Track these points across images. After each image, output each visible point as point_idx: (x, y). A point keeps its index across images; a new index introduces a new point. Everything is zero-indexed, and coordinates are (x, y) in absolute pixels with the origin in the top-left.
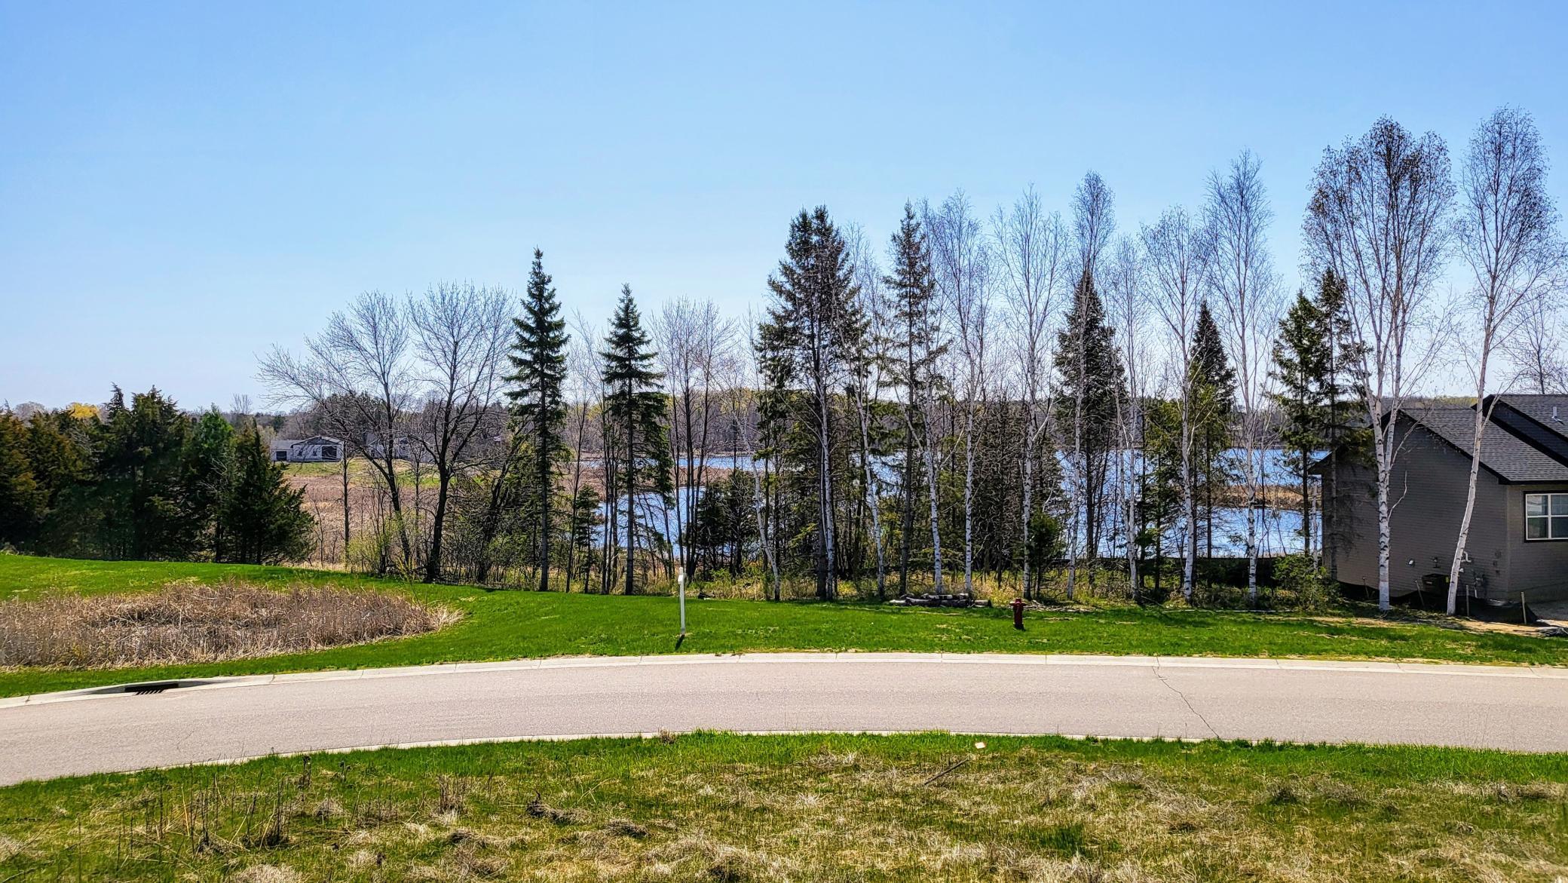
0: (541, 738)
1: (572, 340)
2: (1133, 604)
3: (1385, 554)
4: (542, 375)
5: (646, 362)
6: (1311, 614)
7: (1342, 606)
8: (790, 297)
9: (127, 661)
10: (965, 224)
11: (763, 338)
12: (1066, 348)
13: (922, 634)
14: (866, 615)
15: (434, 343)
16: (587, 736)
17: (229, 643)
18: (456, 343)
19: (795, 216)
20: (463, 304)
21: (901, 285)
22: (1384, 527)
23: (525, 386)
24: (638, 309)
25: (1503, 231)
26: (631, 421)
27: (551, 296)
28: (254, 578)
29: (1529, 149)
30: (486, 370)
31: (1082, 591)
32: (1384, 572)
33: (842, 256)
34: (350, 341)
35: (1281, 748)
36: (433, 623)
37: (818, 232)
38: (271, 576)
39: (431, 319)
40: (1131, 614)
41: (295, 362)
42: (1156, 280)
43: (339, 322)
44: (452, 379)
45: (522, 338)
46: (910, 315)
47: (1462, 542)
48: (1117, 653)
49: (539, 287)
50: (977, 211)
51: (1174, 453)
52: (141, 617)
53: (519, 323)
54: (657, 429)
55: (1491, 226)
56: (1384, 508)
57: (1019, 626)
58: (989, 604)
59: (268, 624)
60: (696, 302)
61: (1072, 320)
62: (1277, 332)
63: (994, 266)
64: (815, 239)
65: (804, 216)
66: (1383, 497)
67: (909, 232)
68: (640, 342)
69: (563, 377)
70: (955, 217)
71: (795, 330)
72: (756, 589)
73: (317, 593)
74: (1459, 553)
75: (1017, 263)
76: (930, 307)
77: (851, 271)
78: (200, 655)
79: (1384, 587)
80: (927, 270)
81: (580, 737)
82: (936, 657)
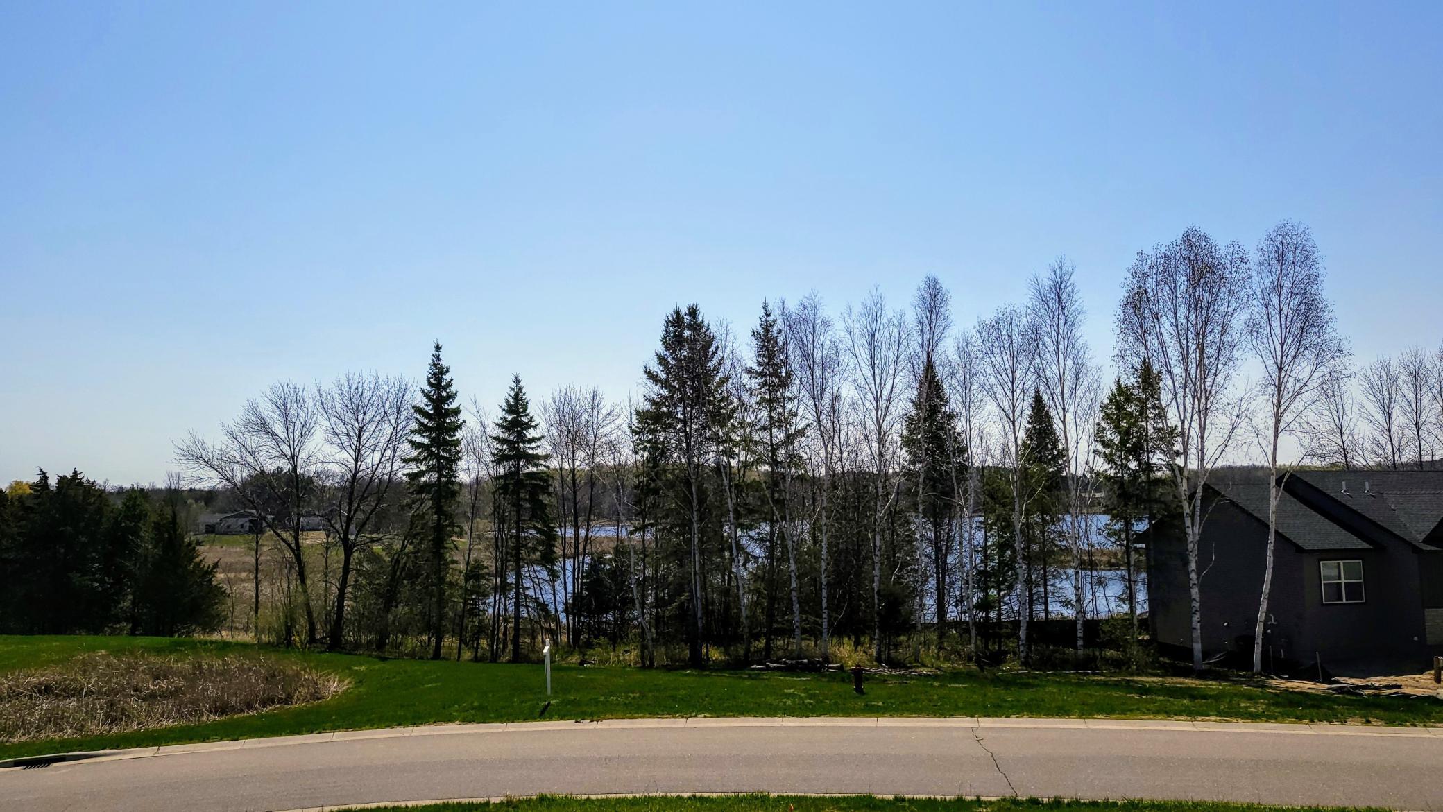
0: (396, 804)
1: (467, 424)
2: (974, 667)
3: (1196, 618)
4: (438, 457)
5: (533, 445)
6: (1132, 675)
7: (1163, 666)
8: (665, 384)
9: (24, 735)
10: (819, 321)
11: (639, 423)
12: (911, 432)
13: (769, 699)
14: (724, 681)
15: (341, 429)
16: (439, 802)
17: (126, 715)
18: (361, 429)
19: (669, 312)
20: (367, 393)
21: (761, 374)
22: (1195, 592)
23: (423, 468)
24: (527, 397)
25: (1286, 328)
26: (519, 499)
27: (449, 385)
28: (159, 651)
29: (1308, 258)
30: (389, 453)
31: (928, 653)
32: (1197, 634)
33: (713, 348)
34: (265, 428)
35: (1069, 805)
36: (325, 692)
37: (690, 327)
38: (173, 648)
39: (338, 406)
40: (969, 676)
41: (209, 445)
42: (989, 370)
43: (253, 410)
44: (356, 460)
45: (421, 424)
46: (770, 402)
47: (1263, 607)
48: (943, 715)
49: (438, 375)
50: (829, 310)
51: (1008, 525)
52: (46, 690)
53: (418, 410)
54: (543, 506)
55: (1276, 324)
56: (1193, 576)
57: (859, 690)
58: (841, 668)
59: (166, 695)
60: (582, 391)
61: (917, 405)
62: (1098, 416)
63: (845, 359)
64: (687, 333)
65: (677, 313)
66: (1193, 566)
67: (767, 327)
68: (528, 426)
69: (459, 459)
70: (810, 314)
71: (669, 414)
72: (633, 656)
73: (217, 664)
74: (1261, 617)
75: (864, 356)
76: (788, 394)
77: (720, 364)
78: (93, 728)
79: (1197, 647)
80: (785, 362)
81: (433, 802)
82: (777, 722)
